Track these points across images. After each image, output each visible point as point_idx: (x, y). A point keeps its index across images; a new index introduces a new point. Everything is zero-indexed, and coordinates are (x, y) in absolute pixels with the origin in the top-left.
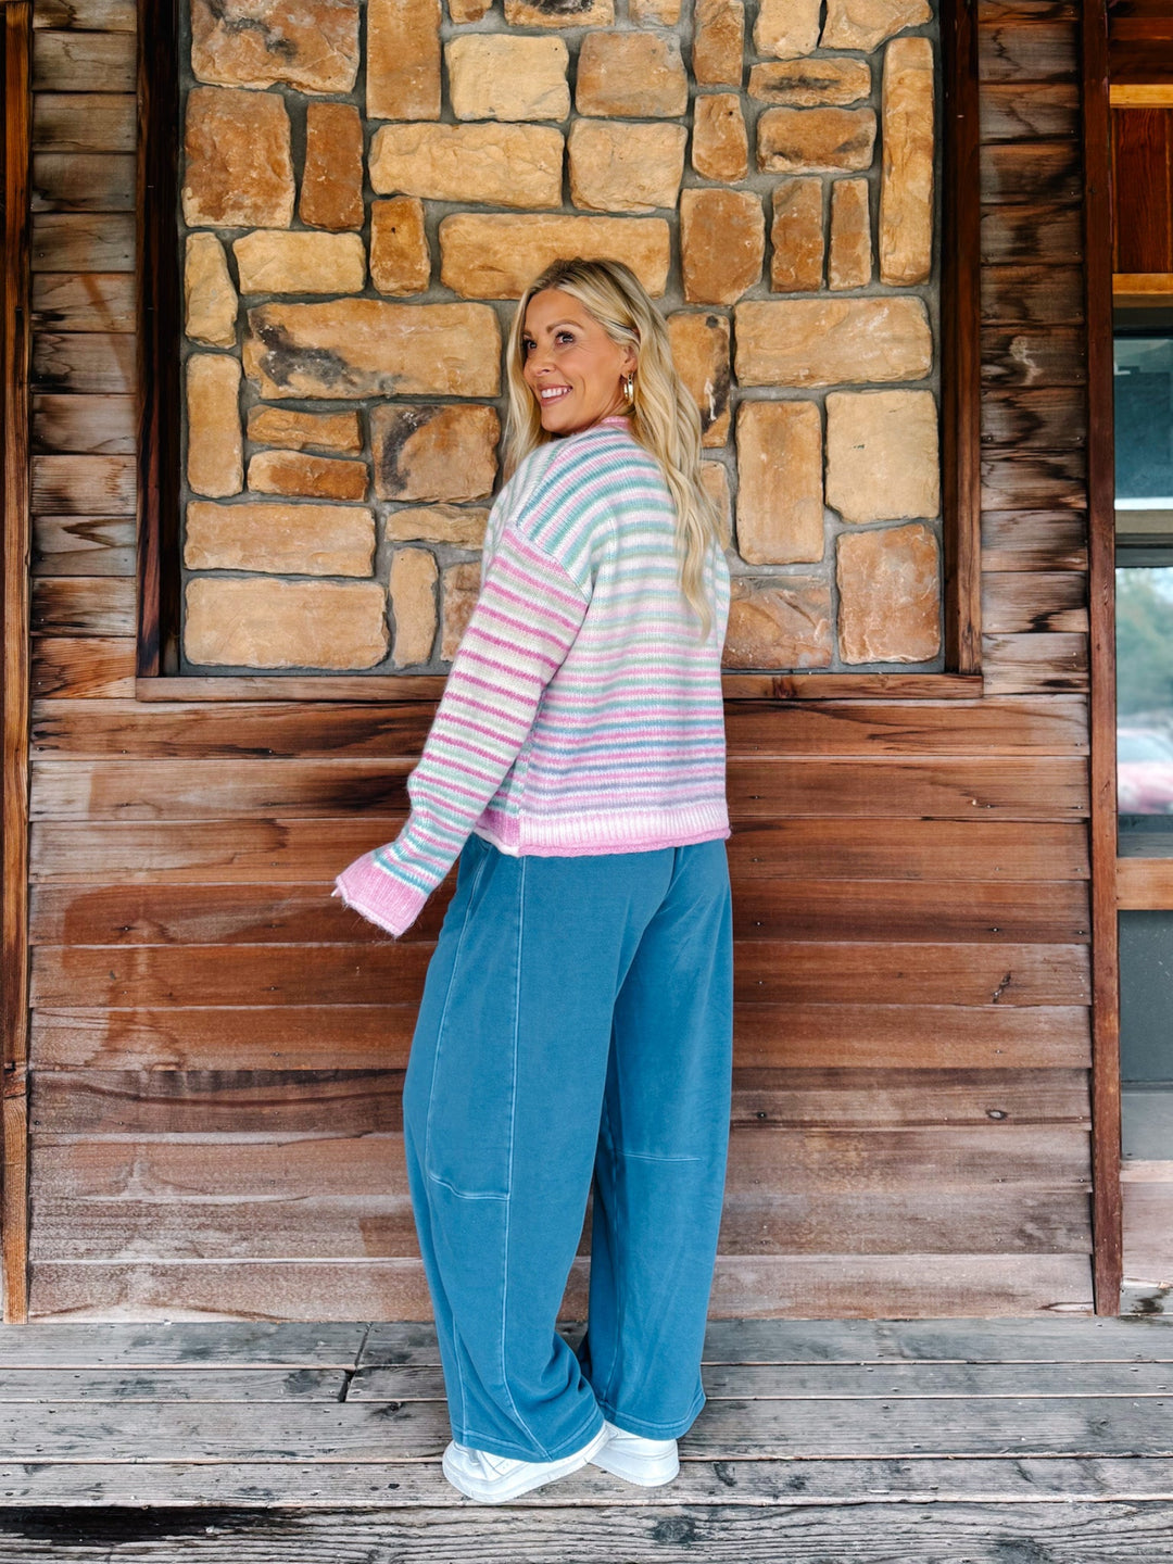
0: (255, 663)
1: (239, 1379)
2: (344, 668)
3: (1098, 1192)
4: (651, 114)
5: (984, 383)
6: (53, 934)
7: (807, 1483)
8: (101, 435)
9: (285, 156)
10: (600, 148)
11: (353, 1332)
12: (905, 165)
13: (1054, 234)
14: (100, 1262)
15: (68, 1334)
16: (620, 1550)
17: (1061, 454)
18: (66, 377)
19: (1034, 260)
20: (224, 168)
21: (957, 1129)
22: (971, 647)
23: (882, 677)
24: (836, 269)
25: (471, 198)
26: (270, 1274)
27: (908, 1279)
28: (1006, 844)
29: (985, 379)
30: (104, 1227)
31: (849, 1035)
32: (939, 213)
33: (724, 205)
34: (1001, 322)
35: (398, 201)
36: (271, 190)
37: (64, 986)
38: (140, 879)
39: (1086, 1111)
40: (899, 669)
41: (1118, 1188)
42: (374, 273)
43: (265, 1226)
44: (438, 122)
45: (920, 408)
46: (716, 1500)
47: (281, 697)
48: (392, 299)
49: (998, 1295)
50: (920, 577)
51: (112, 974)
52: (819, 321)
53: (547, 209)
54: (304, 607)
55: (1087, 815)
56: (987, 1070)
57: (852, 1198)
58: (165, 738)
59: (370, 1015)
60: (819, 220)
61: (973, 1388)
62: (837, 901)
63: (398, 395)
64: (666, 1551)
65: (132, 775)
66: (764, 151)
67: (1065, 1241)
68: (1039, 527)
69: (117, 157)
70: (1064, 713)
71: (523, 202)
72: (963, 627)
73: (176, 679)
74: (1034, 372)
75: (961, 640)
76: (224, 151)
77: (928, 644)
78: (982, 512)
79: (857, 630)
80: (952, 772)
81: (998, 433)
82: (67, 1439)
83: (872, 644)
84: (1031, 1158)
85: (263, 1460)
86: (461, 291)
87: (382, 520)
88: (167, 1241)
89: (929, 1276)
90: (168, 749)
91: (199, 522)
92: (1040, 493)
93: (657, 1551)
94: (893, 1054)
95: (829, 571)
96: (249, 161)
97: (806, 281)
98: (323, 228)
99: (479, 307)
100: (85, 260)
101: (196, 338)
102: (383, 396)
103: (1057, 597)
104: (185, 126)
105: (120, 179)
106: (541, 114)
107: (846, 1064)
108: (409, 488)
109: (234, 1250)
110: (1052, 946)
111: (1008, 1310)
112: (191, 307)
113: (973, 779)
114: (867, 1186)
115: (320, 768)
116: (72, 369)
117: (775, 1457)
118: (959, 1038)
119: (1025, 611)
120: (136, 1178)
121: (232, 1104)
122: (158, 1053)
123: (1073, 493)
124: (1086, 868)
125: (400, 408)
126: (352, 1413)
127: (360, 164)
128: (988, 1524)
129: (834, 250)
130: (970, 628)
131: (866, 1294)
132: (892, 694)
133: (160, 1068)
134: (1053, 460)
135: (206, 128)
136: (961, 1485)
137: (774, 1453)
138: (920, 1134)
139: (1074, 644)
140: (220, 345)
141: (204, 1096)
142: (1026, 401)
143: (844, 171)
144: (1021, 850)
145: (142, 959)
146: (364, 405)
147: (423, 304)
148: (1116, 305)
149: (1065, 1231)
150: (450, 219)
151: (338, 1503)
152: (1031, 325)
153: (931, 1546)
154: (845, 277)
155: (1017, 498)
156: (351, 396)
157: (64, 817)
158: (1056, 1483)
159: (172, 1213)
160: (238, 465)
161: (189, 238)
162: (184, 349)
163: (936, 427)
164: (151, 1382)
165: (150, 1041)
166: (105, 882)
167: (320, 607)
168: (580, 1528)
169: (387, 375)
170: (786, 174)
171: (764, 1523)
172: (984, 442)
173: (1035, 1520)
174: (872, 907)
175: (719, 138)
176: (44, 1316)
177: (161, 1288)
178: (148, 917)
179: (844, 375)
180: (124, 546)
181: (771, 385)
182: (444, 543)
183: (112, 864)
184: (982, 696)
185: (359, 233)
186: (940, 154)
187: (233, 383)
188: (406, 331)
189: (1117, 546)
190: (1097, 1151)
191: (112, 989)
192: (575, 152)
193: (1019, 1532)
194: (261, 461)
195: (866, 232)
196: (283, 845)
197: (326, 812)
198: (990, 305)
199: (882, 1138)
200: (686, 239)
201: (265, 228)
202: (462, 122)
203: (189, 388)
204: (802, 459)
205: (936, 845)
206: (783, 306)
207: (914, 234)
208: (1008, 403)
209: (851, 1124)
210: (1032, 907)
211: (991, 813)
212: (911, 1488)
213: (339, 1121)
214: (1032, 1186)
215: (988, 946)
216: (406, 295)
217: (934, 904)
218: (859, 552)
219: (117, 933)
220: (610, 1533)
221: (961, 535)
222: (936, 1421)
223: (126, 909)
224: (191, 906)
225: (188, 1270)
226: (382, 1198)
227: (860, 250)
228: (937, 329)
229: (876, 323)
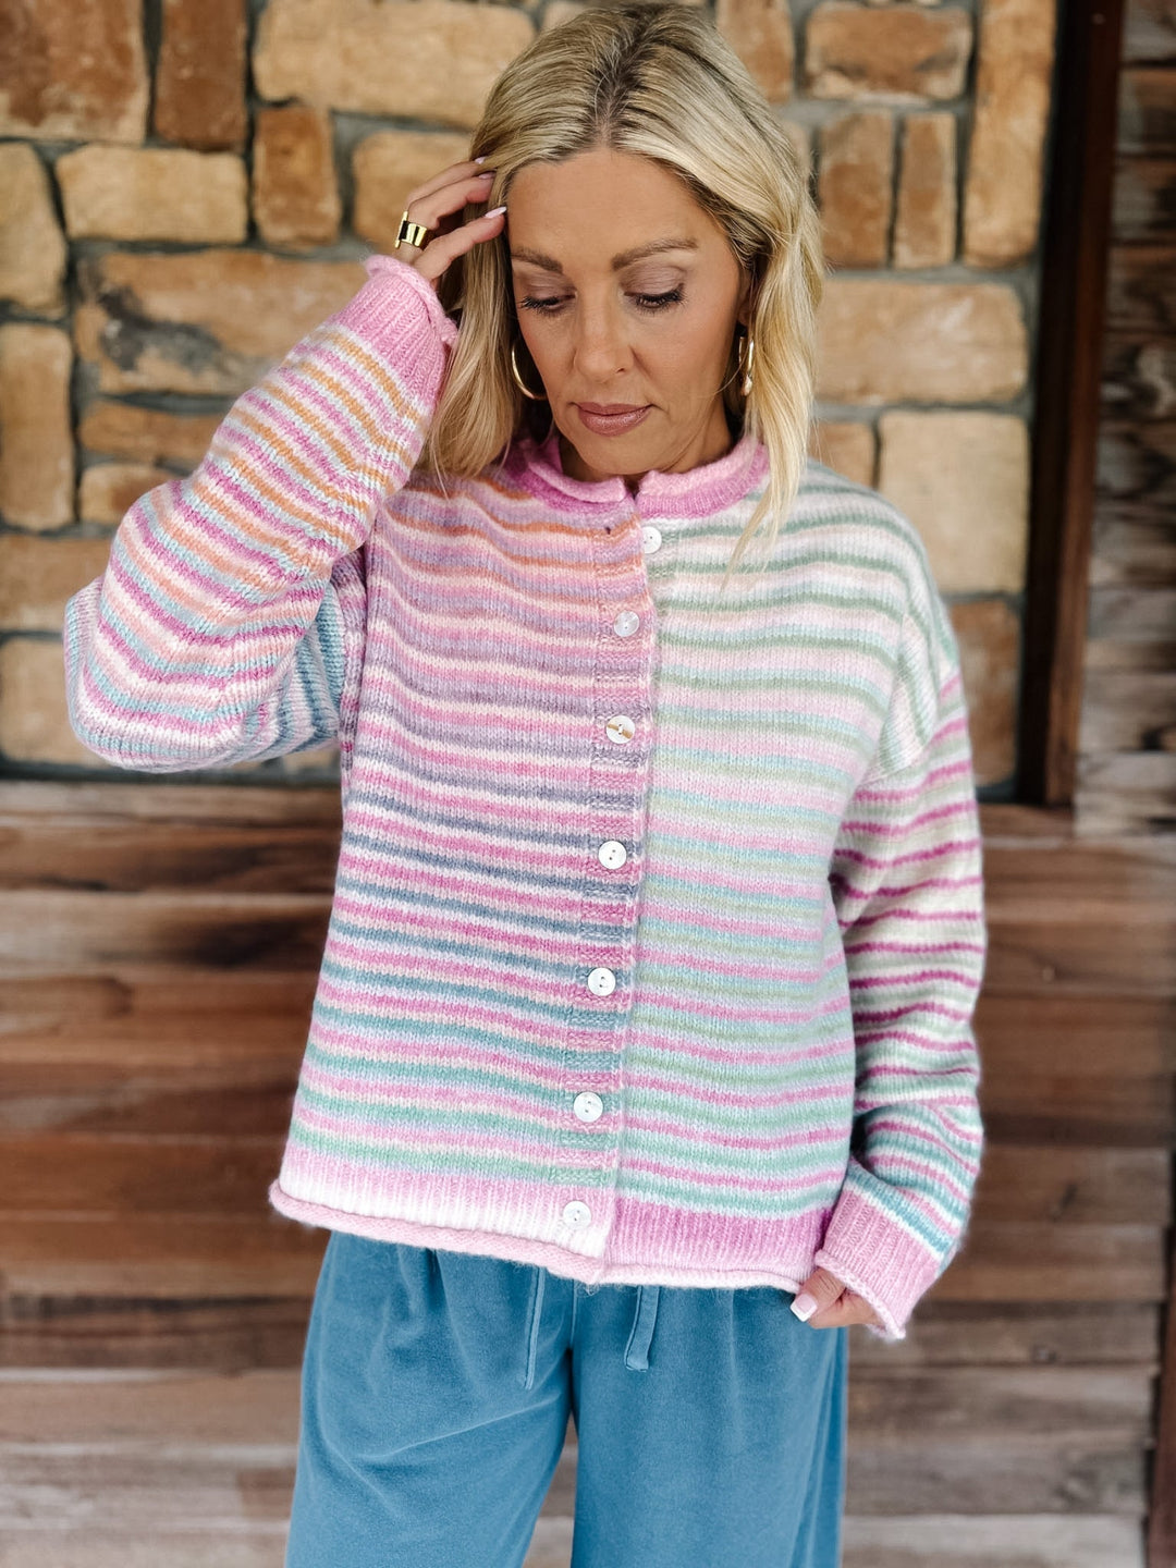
5: (1104, 411)
9: (134, 38)
12: (1008, 94)
20: (42, 47)
21: (993, 1371)
22: (1060, 771)
24: (903, 240)
25: (400, 110)
29: (1105, 404)
34: (1129, 324)
35: (294, 111)
36: (116, 89)
39: (1154, 1350)
42: (262, 215)
43: (113, 1480)
45: (1007, 439)
48: (286, 254)
50: (993, 671)
52: (878, 312)
60: (886, 168)
66: (813, 64)
67: (1114, 1500)
68: (1160, 611)
70: (1170, 859)
72: (1053, 743)
74: (1168, 396)
75: (1050, 760)
76: (42, 24)
77: (1000, 762)
78: (1087, 589)
81: (1115, 480)
91: (14, 563)
92: (1163, 565)
96: (79, 41)
97: (864, 254)
98: (187, 145)
101: (7, 302)
103: (1173, 705)
113: (1049, 943)
119: (1131, 723)
121: (67, 1335)
127: (241, 56)
129: (902, 212)
130: (1063, 746)
140: (41, 311)
141: (31, 1325)
142: (1156, 438)
143: (921, 100)
147: (329, 262)
149: (1114, 1490)
150: (368, 140)
154: (916, 251)
155: (1133, 570)
160: (67, 484)
163: (1026, 468)
170: (840, 102)
172: (1100, 492)
175: (754, 38)
179: (910, 388)
184: (1069, 836)
185: (238, 155)
187: (61, 368)
188: (303, 300)
190: (1164, 1400)
194: (97, 478)
195: (948, 189)
196: (127, 1010)
198: (1117, 300)
201: (104, 143)
207: (1017, 194)
208: (1130, 439)
213: (208, 1358)
214: (1081, 1439)
216: (303, 247)
221: (1061, 619)
226: (264, 1450)
227: (936, 215)
228: (1034, 332)
229: (953, 319)
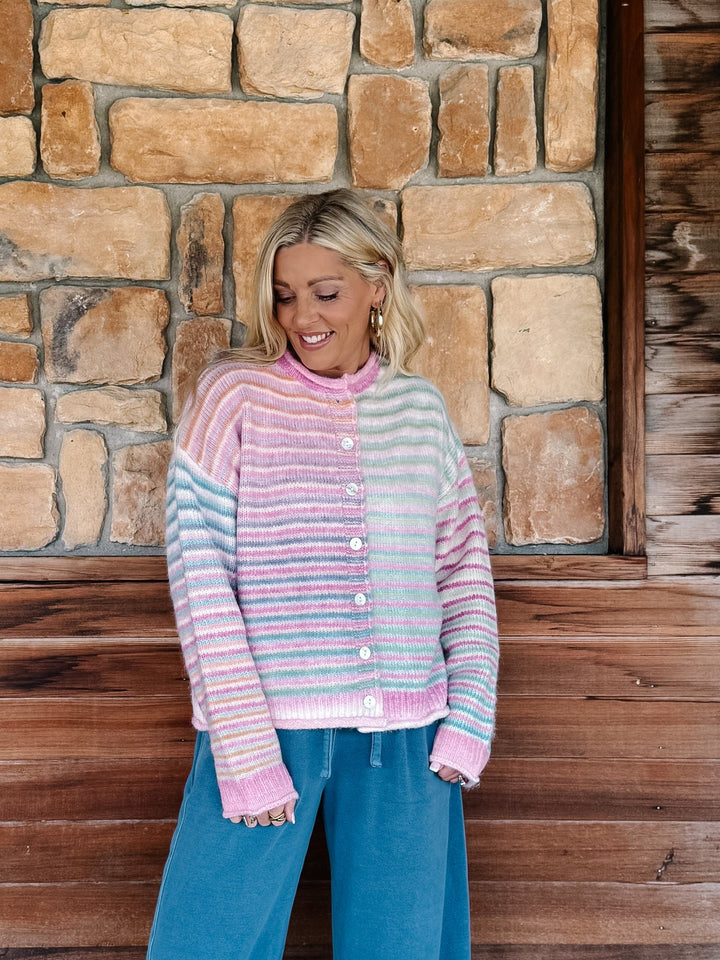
2: (13, 549)
5: (648, 268)
10: (268, 33)
12: (569, 53)
13: (717, 122)
19: (696, 146)
23: (547, 558)
25: (141, 82)
28: (670, 723)
31: (514, 913)
32: (603, 101)
33: (391, 91)
34: (664, 208)
35: (68, 85)
40: (563, 551)
42: (44, 157)
44: (107, 7)
45: (587, 292)
48: (64, 184)
50: (584, 460)
52: (485, 206)
53: (218, 95)
56: (651, 946)
59: (40, 894)
60: (486, 107)
62: (502, 780)
63: (68, 278)
66: (431, 38)
68: (703, 410)
71: (192, 87)
72: (627, 509)
74: (697, 257)
75: (625, 521)
77: (591, 526)
78: (645, 395)
79: (523, 512)
80: (617, 652)
81: (662, 318)
83: (537, 525)
86: (131, 175)
87: (52, 401)
94: (557, 931)
95: (495, 453)
97: (472, 167)
99: (149, 190)
102: (54, 279)
103: (719, 479)
107: (511, 941)
108: (79, 370)
110: (714, 823)
113: (636, 659)
118: (623, 914)
119: (689, 494)
125: (70, 290)
127: (31, 48)
129: (499, 136)
130: (634, 510)
132: (558, 574)
134: (715, 344)
142: (689, 286)
143: (509, 58)
144: (684, 728)
146: (33, 287)
147: (94, 187)
152: (692, 210)
154: (510, 163)
155: (680, 382)
156: (20, 278)
163: (600, 312)
169: (57, 258)
170: (453, 61)
172: (648, 326)
174: (537, 785)
175: (387, 24)
179: (509, 259)
181: (438, 269)
182: (114, 425)
184: (645, 578)
185: (29, 117)
186: (605, 42)
192: (245, 39)
195: (532, 118)
198: (654, 192)
200: (353, 124)
202: (132, 7)
204: (468, 343)
205: (600, 724)
206: (447, 191)
207: (579, 120)
208: (672, 288)
210: (695, 785)
211: (657, 693)
215: (651, 824)
216: (76, 178)
218: (524, 435)
221: (626, 419)
227: (525, 136)
228: (601, 215)
229: (541, 208)
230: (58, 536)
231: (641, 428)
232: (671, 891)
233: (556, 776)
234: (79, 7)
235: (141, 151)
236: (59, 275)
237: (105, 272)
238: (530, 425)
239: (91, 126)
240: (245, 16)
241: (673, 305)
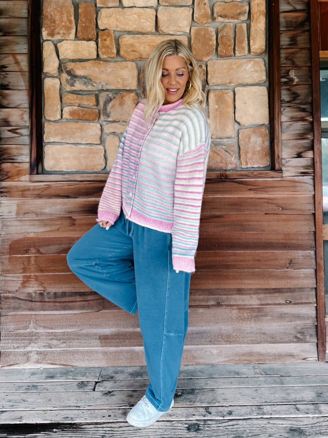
0: (65, 170)
1: (63, 385)
2: (92, 171)
3: (319, 324)
4: (182, 5)
5: (282, 84)
6: (6, 252)
7: (233, 413)
8: (18, 103)
9: (73, 18)
10: (166, 15)
11: (97, 370)
12: (257, 19)
13: (302, 39)
14: (21, 350)
15: (12, 372)
16: (177, 434)
17: (305, 104)
18: (8, 85)
19: (296, 47)
20: (54, 22)
21: (277, 306)
22: (279, 163)
23: (252, 172)
24: (237, 50)
25: (128, 30)
26: (73, 353)
27: (263, 351)
28: (290, 221)
29: (282, 83)
30: (22, 340)
31: (244, 279)
32: (268, 33)
33: (204, 32)
34: (286, 65)
35: (106, 31)
36: (69, 29)
37: (9, 268)
38: (32, 235)
39: (315, 300)
40: (257, 169)
41: (324, 323)
42: (100, 53)
43: (70, 339)
44: (118, 8)
45: (263, 91)
46: (206, 418)
47: (73, 180)
48: (105, 61)
49: (289, 356)
50: (263, 142)
51: (24, 264)
52: (233, 66)
53: (151, 33)
54: (80, 153)
55: (314, 212)
56: (285, 289)
57: (246, 327)
58: (38, 193)
60: (232, 36)
61: (282, 383)
62: (240, 239)
63: (107, 89)
64: (191, 434)
65: (29, 204)
66: (215, 15)
67: (309, 339)
68: (299, 126)
69: (22, 19)
70: (306, 182)
71: (144, 31)
72: (276, 157)
73: (41, 175)
74: (296, 80)
75: (276, 160)
76: (54, 17)
77: (265, 162)
78: (281, 122)
79: (245, 158)
80: (274, 200)
81: (286, 99)
82: (12, 403)
83: (249, 162)
84: (299, 315)
85: (70, 409)
86: (126, 58)
87: (103, 127)
88: (41, 344)
89: (269, 351)
90: (40, 196)
91: (48, 128)
92: (299, 116)
93: (188, 434)
94: (257, 284)
95: (236, 140)
96: (62, 20)
97: (228, 54)
98: (84, 40)
99: (131, 63)
100: (13, 50)
101: (47, 73)
102: (103, 90)
103: (304, 147)
104: (42, 10)
105: (23, 26)
106: (149, 5)
107: (243, 287)
108: (111, 117)
109: (61, 346)
110: (304, 251)
111: (293, 360)
112: (45, 64)
113: (280, 202)
114: (250, 324)
115: (85, 201)
116: (9, 83)
117: (223, 405)
118: (277, 279)
119: (294, 152)
120: (32, 325)
121: (60, 302)
122: (38, 287)
123: (309, 116)
124: (314, 228)
125: (108, 93)
126: (97, 394)
127: (95, 21)
128: (287, 424)
129: (236, 45)
130: (278, 157)
131: (250, 356)
132: (255, 177)
133: (38, 292)
134: (302, 106)
135: (48, 10)
136: (279, 413)
137: (223, 404)
138: (266, 308)
139: (309, 161)
140: (54, 75)
141: (52, 300)
142: (294, 89)
143: (239, 21)
144: (294, 222)
145: (32, 259)
146: (97, 92)
147: (115, 62)
148: (320, 60)
149: (309, 336)
150: (122, 36)
151: (93, 421)
152: (295, 66)
153: (270, 431)
154: (240, 52)
155: (291, 118)
156: (93, 90)
157: (8, 217)
158: (307, 411)
159: (42, 335)
160: (60, 111)
161: (44, 43)
162: (43, 76)
163: (267, 97)
164: (37, 386)
165: (35, 284)
166: (21, 237)
167: (84, 153)
168: (165, 427)
169: (104, 83)
170: (222, 22)
171: (220, 425)
172: (282, 102)
173: (301, 422)
174: (250, 240)
175: (202, 11)
176: (4, 367)
177: (39, 358)
178: (34, 246)
179: (240, 82)
180: (26, 136)
181: (218, 85)
183: (23, 231)
184: (282, 177)
185: (95, 41)
186: (268, 16)
187: (58, 86)
188: (109, 70)
189: (322, 132)
190: (318, 312)
191: (23, 268)
192: (158, 16)
193: (296, 426)
194: (66, 109)
195: (246, 39)
196: (74, 224)
197: (87, 214)
198: (283, 60)
199: (254, 309)
200: (192, 42)
201: (67, 40)
202: (125, 7)
203: (44, 88)
204: (228, 107)
205: (269, 221)
206: (221, 61)
207: (260, 39)
208: (289, 90)
209: (245, 305)
210: (298, 240)
211: (285, 212)
212: (264, 414)
213: (92, 307)
214: (299, 323)
215: (285, 251)
216: (109, 59)
217: (269, 239)
218: (245, 134)
219: (25, 252)
220: (174, 429)
221: (275, 129)
222: (271, 394)
223: (27, 244)
224: (47, 243)
225: (48, 352)
226: (105, 330)
227: (244, 45)
228: (267, 68)
229: (249, 66)
230: (105, 167)
231: (280, 132)
232: (292, 272)
233: (256, 237)
234: (109, 8)
235: (129, 51)
236: (104, 88)
237: (118, 87)
238: (247, 131)
239: (113, 43)
240: (159, 10)
241: (289, 95)
